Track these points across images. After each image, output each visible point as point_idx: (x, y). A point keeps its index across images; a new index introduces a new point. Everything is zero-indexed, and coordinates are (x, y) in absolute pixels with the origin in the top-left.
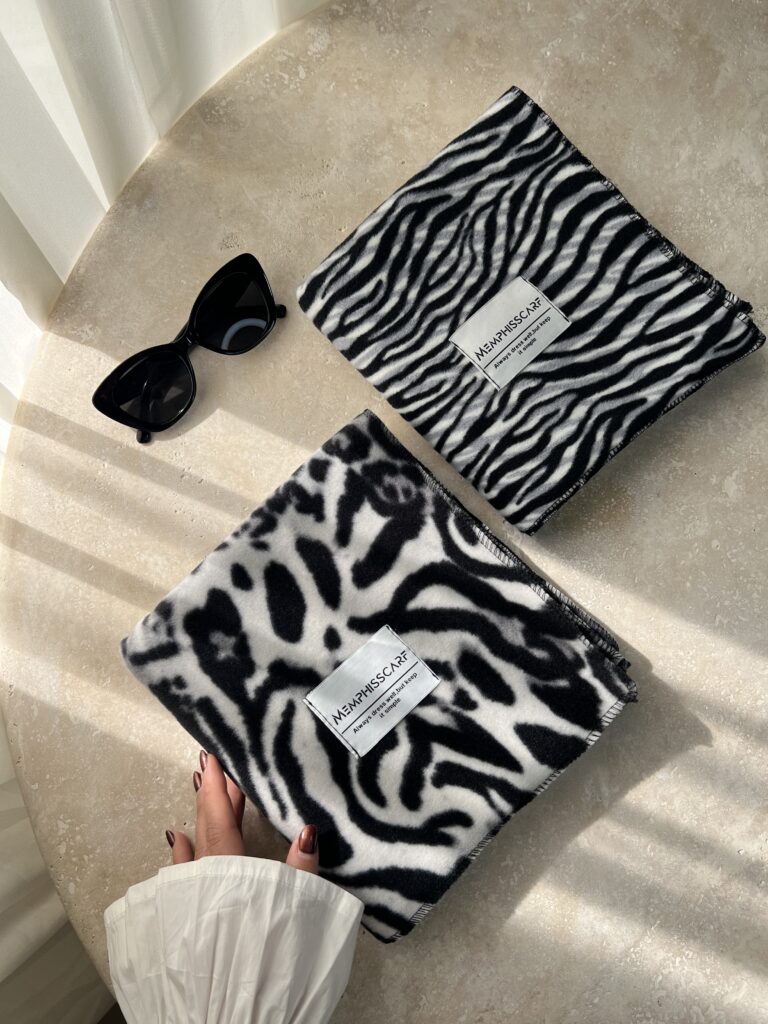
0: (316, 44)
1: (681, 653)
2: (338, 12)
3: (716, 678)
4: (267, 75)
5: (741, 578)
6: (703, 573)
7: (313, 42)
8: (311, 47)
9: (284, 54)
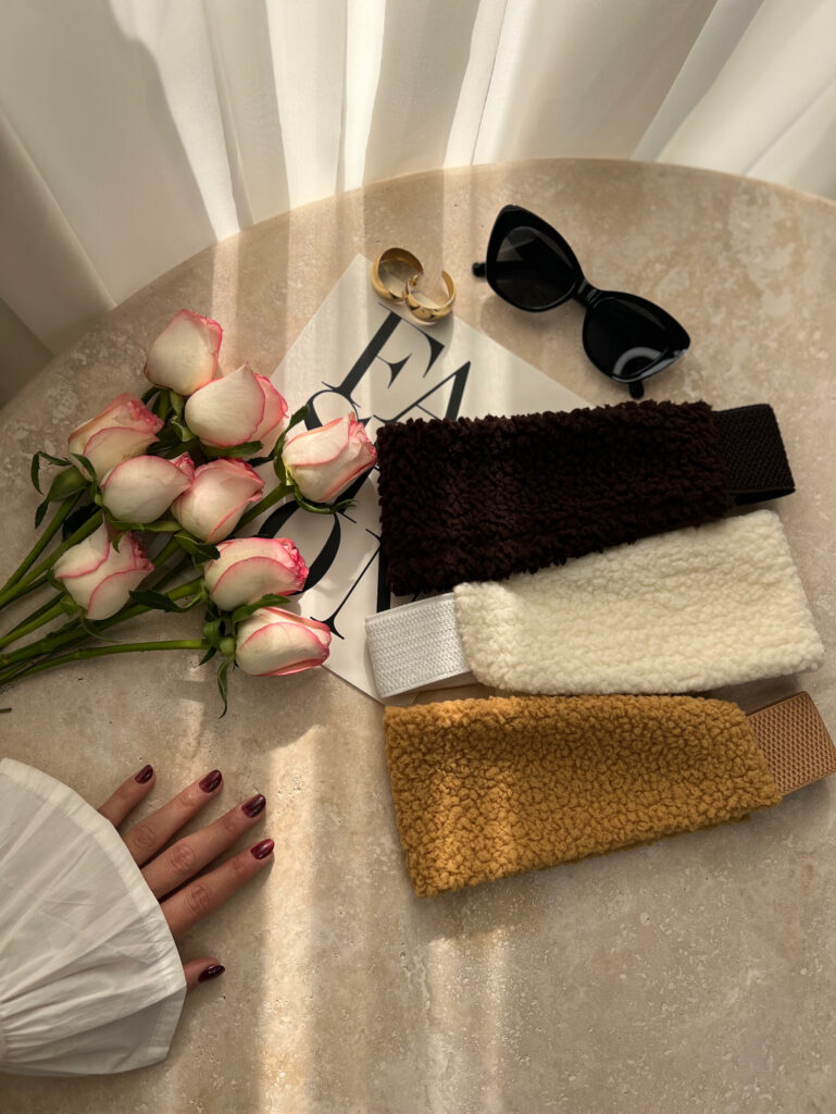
0: (61, 407)
1: (631, 1062)
2: (80, 361)
3: (675, 1079)
4: (7, 460)
5: (681, 951)
6: (637, 956)
7: (57, 406)
8: (55, 413)
9: (24, 429)
